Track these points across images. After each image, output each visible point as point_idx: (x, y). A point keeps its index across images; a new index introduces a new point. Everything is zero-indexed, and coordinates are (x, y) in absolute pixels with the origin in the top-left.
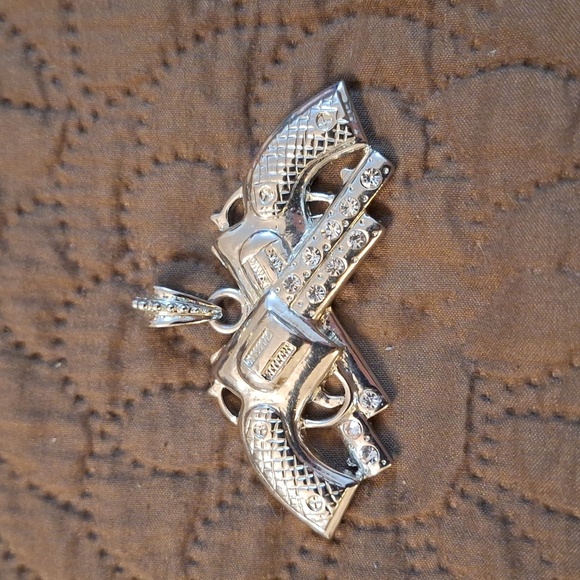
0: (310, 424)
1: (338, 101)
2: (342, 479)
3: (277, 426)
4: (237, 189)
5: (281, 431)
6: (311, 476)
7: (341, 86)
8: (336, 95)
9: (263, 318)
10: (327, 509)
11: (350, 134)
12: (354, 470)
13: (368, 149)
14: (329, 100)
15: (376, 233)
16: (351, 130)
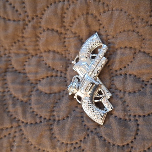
0: (96, 101)
1: (96, 36)
2: (104, 112)
3: (89, 102)
4: (77, 55)
7: (96, 33)
8: (96, 35)
9: (85, 79)
10: (101, 118)
12: (106, 110)
13: (103, 45)
14: (94, 36)
15: (106, 60)
16: (99, 41)
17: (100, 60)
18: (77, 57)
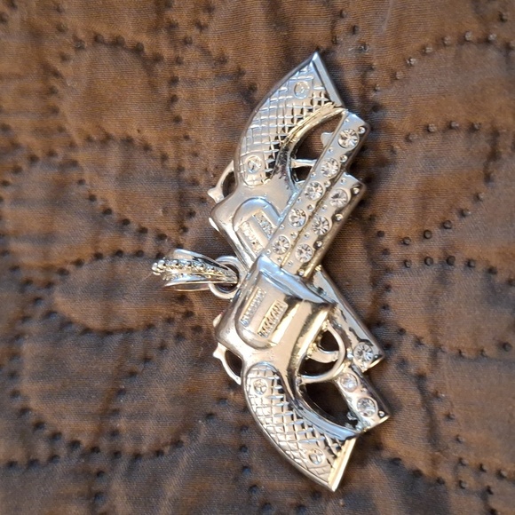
0: (308, 379)
1: (313, 70)
2: (346, 431)
3: (276, 382)
5: (280, 387)
6: (311, 429)
7: (316, 57)
8: (311, 64)
10: (328, 461)
11: (327, 100)
13: (344, 112)
14: (305, 71)
15: (357, 191)
16: (327, 96)
17: (328, 189)
18: (230, 168)
